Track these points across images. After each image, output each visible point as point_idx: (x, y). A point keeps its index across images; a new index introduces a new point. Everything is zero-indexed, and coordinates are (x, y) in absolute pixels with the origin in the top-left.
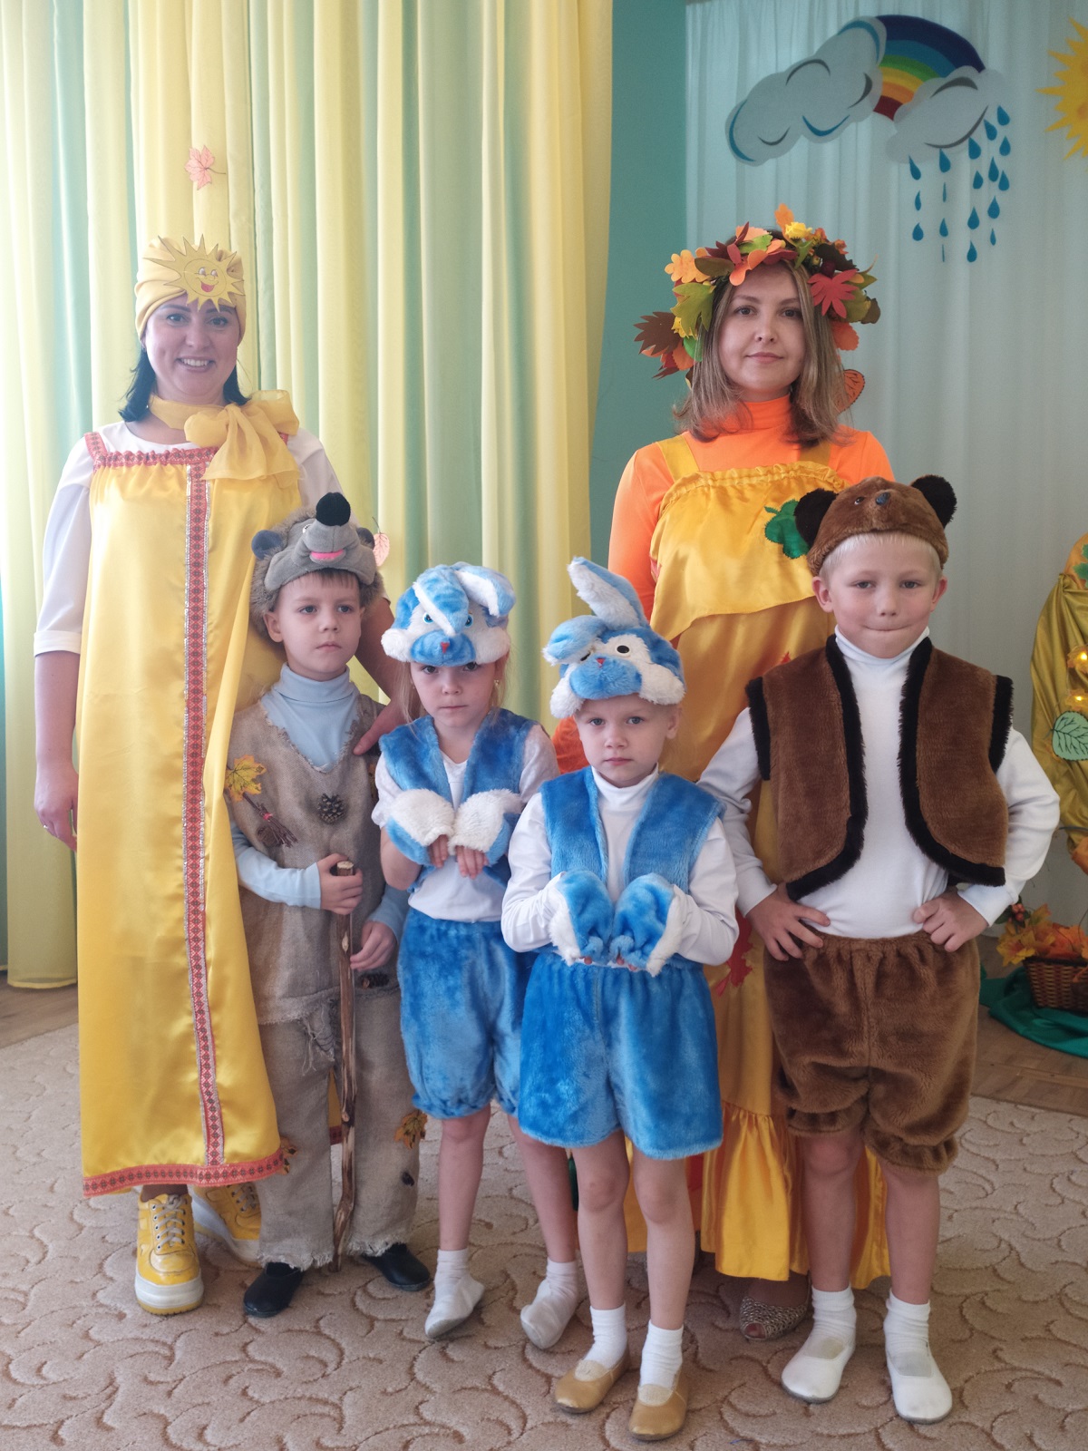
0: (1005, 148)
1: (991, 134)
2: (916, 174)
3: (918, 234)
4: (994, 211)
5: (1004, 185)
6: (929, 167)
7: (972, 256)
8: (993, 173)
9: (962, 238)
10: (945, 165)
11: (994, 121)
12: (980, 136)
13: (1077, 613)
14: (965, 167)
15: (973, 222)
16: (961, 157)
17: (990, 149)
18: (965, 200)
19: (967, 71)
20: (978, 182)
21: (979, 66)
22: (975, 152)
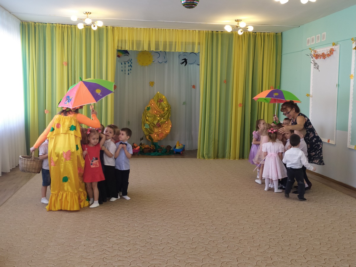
0: (132, 63)
1: (130, 61)
3: (122, 71)
5: (132, 67)
6: (123, 63)
7: (129, 74)
9: (127, 72)
10: (125, 64)
11: (131, 60)
12: (129, 61)
14: (127, 65)
15: (129, 70)
16: (127, 63)
17: (130, 63)
18: (127, 68)
19: (127, 54)
20: (129, 66)
21: (129, 54)
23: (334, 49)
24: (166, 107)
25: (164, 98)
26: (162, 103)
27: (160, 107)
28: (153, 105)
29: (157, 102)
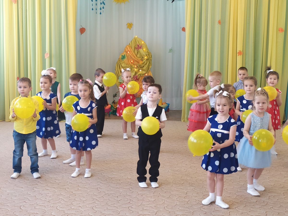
2: (92, 1)
3: (93, 9)
7: (101, 13)
9: (99, 11)
10: (96, 1)
13: (121, 64)
14: (99, 1)
15: (101, 9)
18: (99, 6)
20: (101, 4)
24: (146, 56)
25: (143, 44)
26: (141, 50)
27: (138, 56)
28: (129, 52)
29: (135, 48)
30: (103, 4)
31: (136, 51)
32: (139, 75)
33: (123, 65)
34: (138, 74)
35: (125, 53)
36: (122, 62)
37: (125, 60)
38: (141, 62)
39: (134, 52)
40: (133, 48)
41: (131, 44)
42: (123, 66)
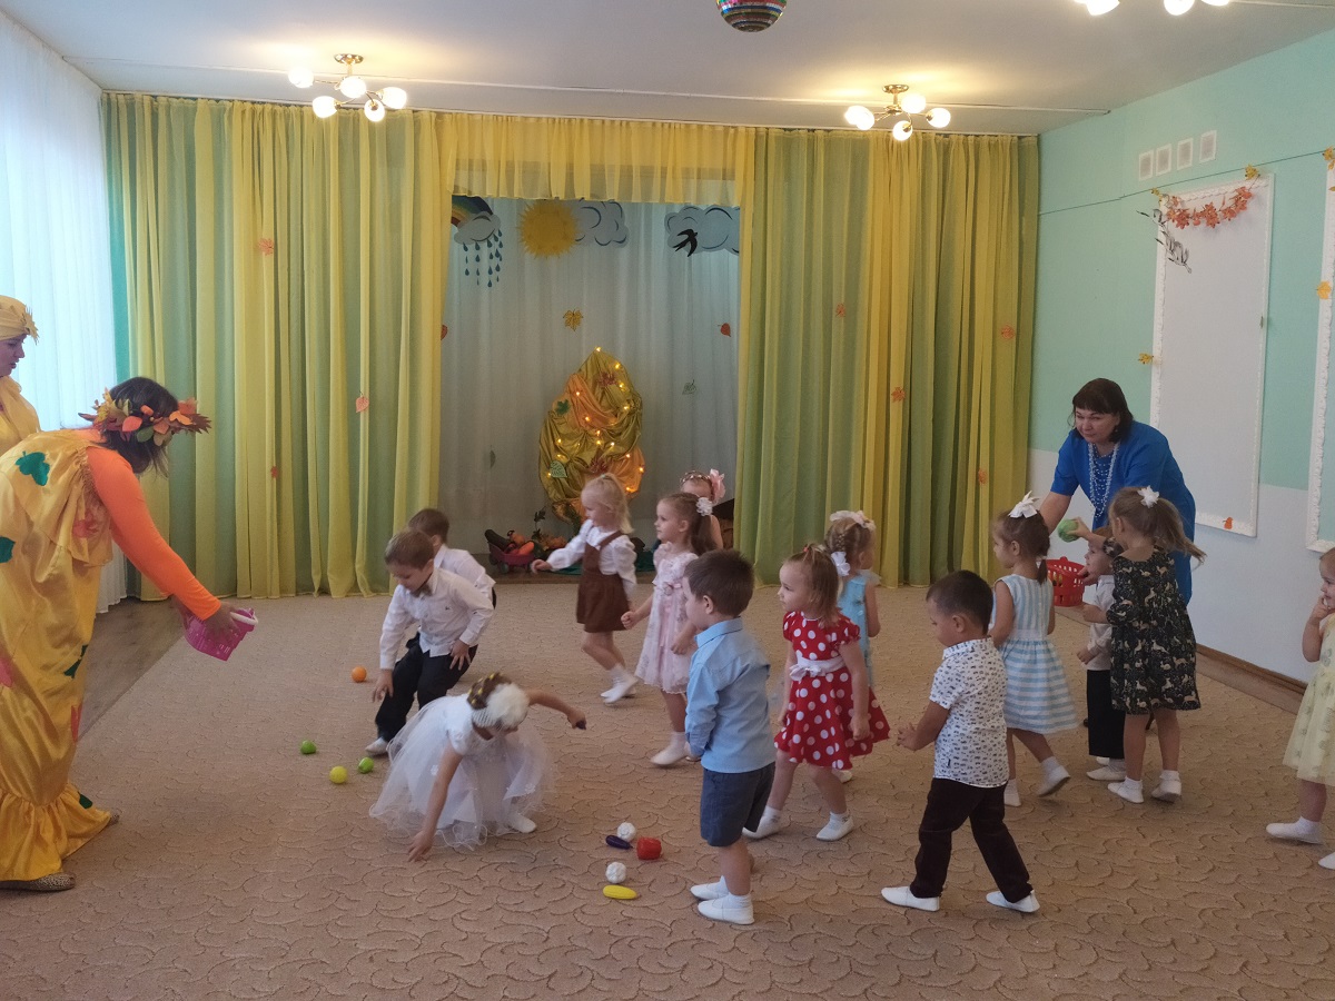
0: (501, 245)
1: (496, 239)
2: (466, 249)
3: (467, 273)
4: (498, 269)
5: (501, 259)
6: (471, 247)
7: (490, 285)
8: (498, 255)
9: (485, 278)
10: (478, 248)
11: (497, 235)
12: (492, 240)
13: (557, 425)
14: (485, 251)
15: (490, 272)
16: (484, 246)
17: (496, 245)
18: (485, 263)
19: (485, 213)
20: (491, 257)
21: (491, 213)
22: (490, 245)
23: (1252, 191)
24: (626, 403)
25: (618, 371)
26: (613, 387)
27: (604, 403)
28: (578, 394)
29: (595, 384)
30: (496, 260)
31: (599, 391)
32: (608, 456)
33: (562, 429)
34: (605, 454)
35: (567, 397)
36: (561, 421)
37: (569, 416)
38: (613, 423)
39: (594, 393)
40: (591, 384)
41: (584, 370)
42: (561, 432)
